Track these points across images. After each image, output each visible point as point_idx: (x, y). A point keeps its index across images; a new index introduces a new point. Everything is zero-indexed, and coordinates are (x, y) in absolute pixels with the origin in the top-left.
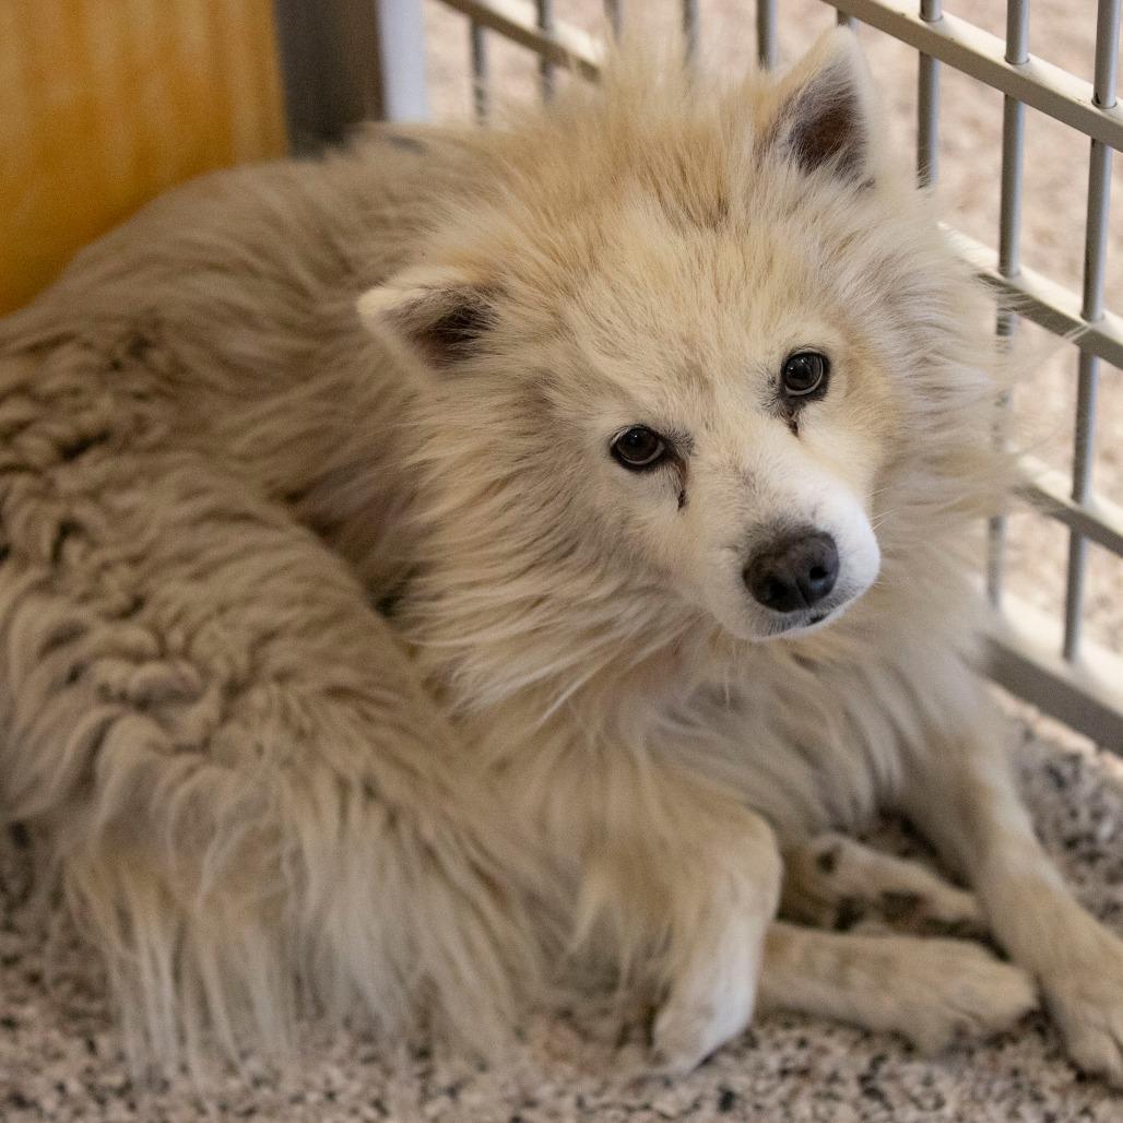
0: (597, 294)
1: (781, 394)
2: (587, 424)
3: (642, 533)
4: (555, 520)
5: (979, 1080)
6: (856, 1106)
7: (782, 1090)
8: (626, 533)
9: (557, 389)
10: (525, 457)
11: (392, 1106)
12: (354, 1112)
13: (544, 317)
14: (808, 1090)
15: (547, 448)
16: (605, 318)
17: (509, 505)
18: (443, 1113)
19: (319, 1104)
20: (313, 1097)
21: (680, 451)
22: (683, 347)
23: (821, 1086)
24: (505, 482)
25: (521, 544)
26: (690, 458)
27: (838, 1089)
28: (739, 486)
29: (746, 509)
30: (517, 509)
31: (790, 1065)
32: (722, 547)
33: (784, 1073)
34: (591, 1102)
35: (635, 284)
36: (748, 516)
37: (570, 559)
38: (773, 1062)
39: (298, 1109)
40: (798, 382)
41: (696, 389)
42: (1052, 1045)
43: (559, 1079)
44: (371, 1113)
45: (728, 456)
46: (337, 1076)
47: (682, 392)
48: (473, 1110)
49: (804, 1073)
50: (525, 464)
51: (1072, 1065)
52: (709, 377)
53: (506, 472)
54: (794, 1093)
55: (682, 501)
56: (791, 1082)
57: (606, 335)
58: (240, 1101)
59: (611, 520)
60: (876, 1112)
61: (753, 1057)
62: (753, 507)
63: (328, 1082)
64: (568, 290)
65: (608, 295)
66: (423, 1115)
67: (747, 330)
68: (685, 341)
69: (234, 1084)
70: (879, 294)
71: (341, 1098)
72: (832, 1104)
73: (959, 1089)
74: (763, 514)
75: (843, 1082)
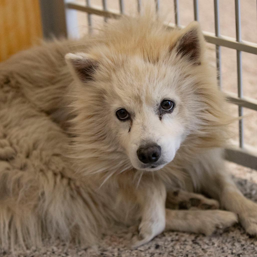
0: (121, 73)
1: (159, 109)
2: (112, 105)
3: (120, 136)
4: (101, 129)
5: (223, 239)
6: (191, 246)
7: (172, 244)
8: (117, 135)
9: (106, 95)
10: (97, 111)
11: (69, 254)
12: (60, 255)
13: (106, 75)
14: (179, 243)
15: (102, 110)
16: (121, 79)
17: (91, 123)
18: (83, 254)
19: (50, 254)
20: (48, 253)
21: (132, 117)
22: (137, 91)
23: (182, 243)
24: (92, 116)
25: (93, 133)
26: (134, 120)
27: (186, 243)
28: (142, 129)
29: (142, 135)
30: (93, 124)
31: (174, 239)
32: (134, 144)
33: (172, 241)
34: (121, 249)
35: (131, 72)
36: (141, 137)
37: (104, 141)
38: (169, 239)
39: (45, 255)
40: (165, 107)
41: (139, 102)
42: (242, 232)
43: (113, 245)
44: (64, 255)
45: (142, 121)
46: (55, 249)
47: (135, 102)
48: (91, 253)
49: (178, 240)
50: (96, 113)
51: (248, 234)
52: (142, 100)
53: (92, 114)
54: (175, 244)
55: (130, 131)
56: (174, 242)
57: (120, 84)
58: (30, 255)
59: (114, 132)
60: (197, 247)
61: (164, 238)
62: (143, 135)
63: (53, 250)
64: (114, 70)
65: (124, 74)
66: (78, 255)
67: (154, 90)
68: (138, 89)
69: (28, 252)
70: (192, 91)
71: (56, 253)
72: (185, 246)
73: (218, 241)
74: (145, 137)
75: (188, 242)
